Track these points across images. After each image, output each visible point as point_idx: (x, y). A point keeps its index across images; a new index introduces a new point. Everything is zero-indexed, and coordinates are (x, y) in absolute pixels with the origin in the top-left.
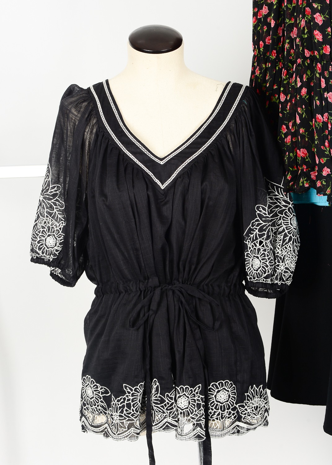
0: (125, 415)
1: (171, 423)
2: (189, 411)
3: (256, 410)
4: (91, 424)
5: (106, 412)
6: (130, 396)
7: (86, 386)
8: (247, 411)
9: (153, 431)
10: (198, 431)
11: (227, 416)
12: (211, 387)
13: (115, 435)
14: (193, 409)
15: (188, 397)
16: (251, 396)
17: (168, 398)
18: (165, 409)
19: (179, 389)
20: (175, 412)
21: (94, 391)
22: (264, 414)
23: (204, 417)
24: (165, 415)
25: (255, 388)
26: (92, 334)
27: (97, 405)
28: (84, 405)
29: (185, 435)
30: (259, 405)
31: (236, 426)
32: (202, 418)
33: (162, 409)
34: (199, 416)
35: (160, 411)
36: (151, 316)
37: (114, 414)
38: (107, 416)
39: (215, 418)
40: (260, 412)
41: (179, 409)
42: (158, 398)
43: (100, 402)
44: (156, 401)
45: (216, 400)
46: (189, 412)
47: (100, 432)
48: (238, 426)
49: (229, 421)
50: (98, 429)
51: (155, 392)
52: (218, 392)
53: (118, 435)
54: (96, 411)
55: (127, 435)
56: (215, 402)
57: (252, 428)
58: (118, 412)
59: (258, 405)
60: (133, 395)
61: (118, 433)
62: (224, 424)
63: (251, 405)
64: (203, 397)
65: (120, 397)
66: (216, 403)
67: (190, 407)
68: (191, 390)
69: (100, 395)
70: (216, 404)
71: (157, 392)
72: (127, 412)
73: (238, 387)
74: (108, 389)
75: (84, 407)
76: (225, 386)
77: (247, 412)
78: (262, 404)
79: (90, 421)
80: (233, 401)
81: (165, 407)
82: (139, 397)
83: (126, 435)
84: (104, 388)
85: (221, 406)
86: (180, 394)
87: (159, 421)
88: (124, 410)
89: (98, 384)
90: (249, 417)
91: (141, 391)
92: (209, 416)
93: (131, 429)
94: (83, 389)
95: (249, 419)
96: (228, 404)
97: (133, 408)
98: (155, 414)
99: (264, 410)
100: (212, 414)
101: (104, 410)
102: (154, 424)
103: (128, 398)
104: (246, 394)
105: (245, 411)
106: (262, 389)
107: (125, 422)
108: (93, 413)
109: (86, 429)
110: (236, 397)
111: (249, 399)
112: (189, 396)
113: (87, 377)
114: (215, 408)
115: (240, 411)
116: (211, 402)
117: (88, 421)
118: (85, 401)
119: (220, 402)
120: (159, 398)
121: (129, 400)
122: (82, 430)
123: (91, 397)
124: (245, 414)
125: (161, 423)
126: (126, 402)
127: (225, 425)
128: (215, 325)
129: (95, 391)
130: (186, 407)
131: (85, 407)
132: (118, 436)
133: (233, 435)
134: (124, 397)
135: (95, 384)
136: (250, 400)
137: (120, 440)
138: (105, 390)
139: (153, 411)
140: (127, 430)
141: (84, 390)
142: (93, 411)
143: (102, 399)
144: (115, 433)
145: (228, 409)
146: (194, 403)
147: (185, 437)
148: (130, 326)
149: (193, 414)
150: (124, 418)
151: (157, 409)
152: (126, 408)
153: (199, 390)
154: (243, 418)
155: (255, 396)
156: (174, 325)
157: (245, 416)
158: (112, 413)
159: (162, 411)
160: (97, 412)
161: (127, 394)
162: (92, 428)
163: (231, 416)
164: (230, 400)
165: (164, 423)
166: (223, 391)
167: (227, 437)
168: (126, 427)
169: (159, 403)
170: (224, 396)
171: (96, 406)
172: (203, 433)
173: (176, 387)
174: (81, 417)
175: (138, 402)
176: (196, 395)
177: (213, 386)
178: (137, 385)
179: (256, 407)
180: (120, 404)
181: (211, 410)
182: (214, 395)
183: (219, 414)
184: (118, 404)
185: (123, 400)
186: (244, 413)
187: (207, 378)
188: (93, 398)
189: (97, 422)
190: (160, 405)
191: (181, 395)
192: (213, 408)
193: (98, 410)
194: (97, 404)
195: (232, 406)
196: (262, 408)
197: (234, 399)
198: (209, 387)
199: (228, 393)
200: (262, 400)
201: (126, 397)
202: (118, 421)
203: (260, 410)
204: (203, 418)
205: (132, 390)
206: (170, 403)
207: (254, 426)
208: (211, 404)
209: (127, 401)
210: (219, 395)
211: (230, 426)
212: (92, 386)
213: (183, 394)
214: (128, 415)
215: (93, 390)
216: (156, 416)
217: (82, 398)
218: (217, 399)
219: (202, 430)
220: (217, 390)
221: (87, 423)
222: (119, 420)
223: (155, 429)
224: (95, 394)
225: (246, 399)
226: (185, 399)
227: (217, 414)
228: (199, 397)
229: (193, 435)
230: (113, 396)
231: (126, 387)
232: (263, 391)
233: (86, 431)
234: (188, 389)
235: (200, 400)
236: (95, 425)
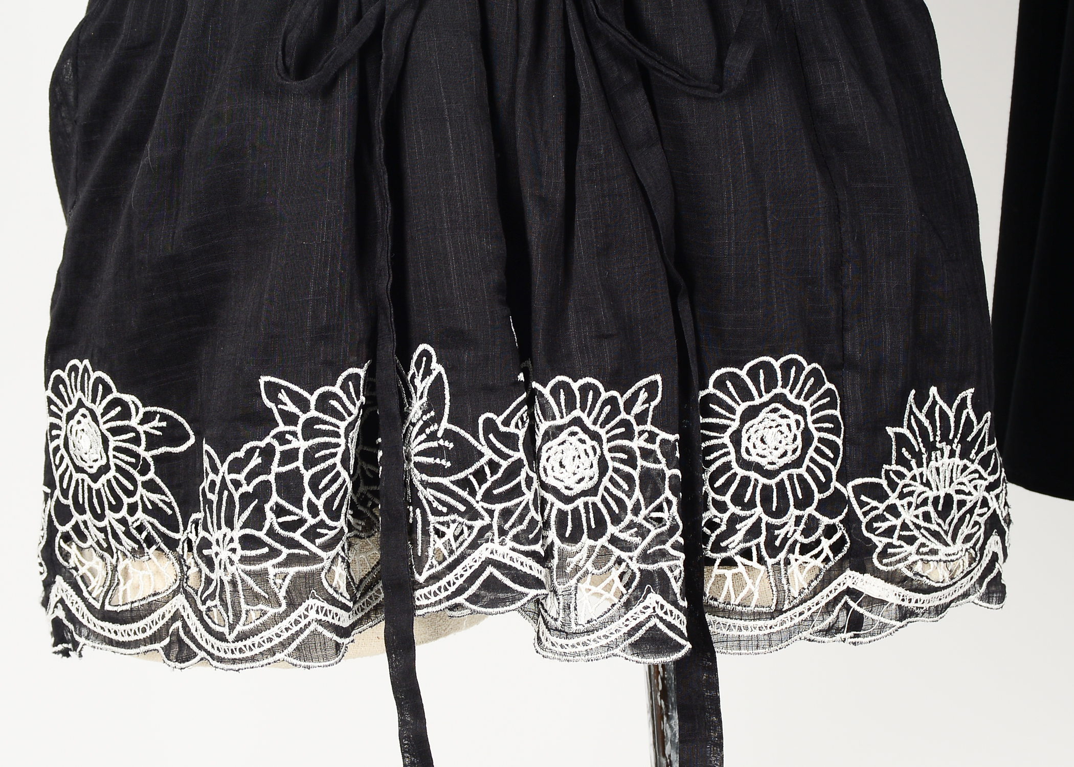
0: (271, 533)
1: (513, 565)
2: (601, 506)
3: (944, 514)
4: (98, 606)
5: (176, 536)
6: (294, 434)
7: (70, 416)
8: (897, 515)
9: (418, 612)
10: (649, 612)
11: (796, 541)
12: (711, 390)
13: (223, 645)
14: (623, 496)
15: (595, 436)
16: (917, 444)
17: (491, 436)
18: (479, 496)
19: (546, 391)
20: (532, 513)
21: (108, 434)
22: (985, 543)
23: (681, 541)
24: (478, 524)
25: (935, 402)
26: (89, 148)
27: (125, 508)
28: (63, 513)
29: (581, 628)
30: (958, 492)
31: (841, 595)
32: (668, 547)
33: (464, 494)
34: (654, 532)
35: (452, 510)
36: (395, 15)
37: (215, 535)
38: (180, 559)
39: (738, 548)
40: (965, 531)
41: (550, 497)
42: (441, 442)
43: (141, 490)
44: (431, 460)
45: (739, 459)
46: (604, 511)
47: (145, 642)
48: (853, 593)
49: (808, 567)
50: (134, 626)
51: (425, 413)
52: (751, 413)
53: (239, 638)
54: (122, 536)
55: (285, 635)
56: (736, 468)
57: (926, 606)
58: (238, 524)
59: (953, 493)
60: (309, 430)
61: (239, 628)
62: (784, 581)
63: (918, 488)
64: (672, 438)
65: (247, 446)
66: (741, 472)
67: (606, 489)
68: (612, 401)
69: (141, 450)
70: (738, 478)
71: (433, 413)
72: (281, 520)
73: (849, 392)
74: (181, 420)
75: (62, 529)
76: (784, 386)
77: (898, 522)
78: (973, 491)
79: (94, 595)
80: (829, 464)
81: (480, 485)
82: (342, 441)
83: (281, 639)
84: (161, 414)
85: (766, 489)
86: (554, 418)
87: (450, 560)
88: (267, 507)
89: (128, 398)
90: (908, 548)
91: (355, 411)
92: (706, 543)
93: (304, 605)
94: (54, 432)
95: (911, 559)
96: (800, 477)
97: (314, 499)
98: (426, 523)
99: (982, 520)
100: (718, 532)
101: (163, 529)
102: (421, 579)
103: (287, 447)
104: (890, 431)
105: (888, 516)
106: (969, 410)
107: (272, 572)
108: (109, 550)
109: (77, 637)
110: (840, 442)
111: (909, 457)
112: (602, 432)
113: (75, 368)
114: (737, 499)
115: (865, 514)
116: (713, 468)
117: (86, 594)
118: (66, 497)
119: (758, 468)
120: (447, 444)
121: (289, 456)
122: (55, 645)
123: (96, 466)
124: (889, 532)
125: (459, 570)
126: (275, 468)
127: (786, 587)
128: (727, 62)
129: (115, 431)
130: (586, 485)
131: (68, 527)
132: (240, 644)
133: (826, 639)
134: (262, 444)
135: (115, 394)
136: (913, 463)
137: (248, 665)
138: (164, 424)
139: (418, 511)
140: (286, 614)
141: (58, 436)
142: (107, 540)
143: (151, 475)
144: (226, 630)
145: (801, 505)
146: (627, 469)
147: (584, 644)
148: (286, 70)
149: (623, 525)
150: (266, 550)
151: (439, 500)
152: (275, 498)
153: (654, 404)
154: (878, 550)
155: (938, 445)
156: (516, 67)
157: (886, 540)
158: (207, 535)
159: (462, 508)
160: (128, 543)
161: (282, 427)
162: (107, 625)
163: (818, 542)
164: (812, 460)
165: (476, 566)
166: (775, 410)
167: (798, 647)
168: (282, 594)
169: (449, 464)
170: (780, 437)
171: (124, 512)
172: (676, 623)
173: (535, 385)
174: (48, 585)
175: (339, 467)
176: (637, 429)
177: (720, 384)
178: (330, 377)
179: (941, 501)
180: (244, 482)
181: (713, 511)
182: (730, 431)
183: (754, 532)
184: (238, 485)
185: (259, 460)
186: (884, 526)
187: (690, 344)
188: (105, 469)
189: (128, 592)
190: (454, 478)
191: (559, 422)
192: (727, 498)
193: (134, 532)
194: (126, 500)
195: (823, 487)
196: (971, 511)
197: (832, 456)
198: (702, 393)
199: (798, 423)
200: (972, 467)
201: (275, 443)
202: (238, 569)
203: (962, 520)
204: (675, 546)
205: (303, 405)
206: (505, 464)
207: (933, 600)
208: (713, 480)
209: (281, 464)
210: (752, 430)
211: (815, 593)
212: (99, 410)
213: (567, 419)
214: (291, 534)
215: (104, 428)
216: (433, 536)
217: (49, 481)
218: (743, 450)
219: (672, 608)
220: (745, 405)
221: (81, 604)
222: (244, 560)
223: (428, 602)
224: (116, 449)
225: (894, 453)
226: (582, 447)
227: (743, 527)
228: (652, 438)
229: (626, 630)
230: (206, 447)
231: (273, 390)
232: (978, 423)
233: (76, 644)
234: (597, 394)
235: (660, 456)
236: (119, 609)
